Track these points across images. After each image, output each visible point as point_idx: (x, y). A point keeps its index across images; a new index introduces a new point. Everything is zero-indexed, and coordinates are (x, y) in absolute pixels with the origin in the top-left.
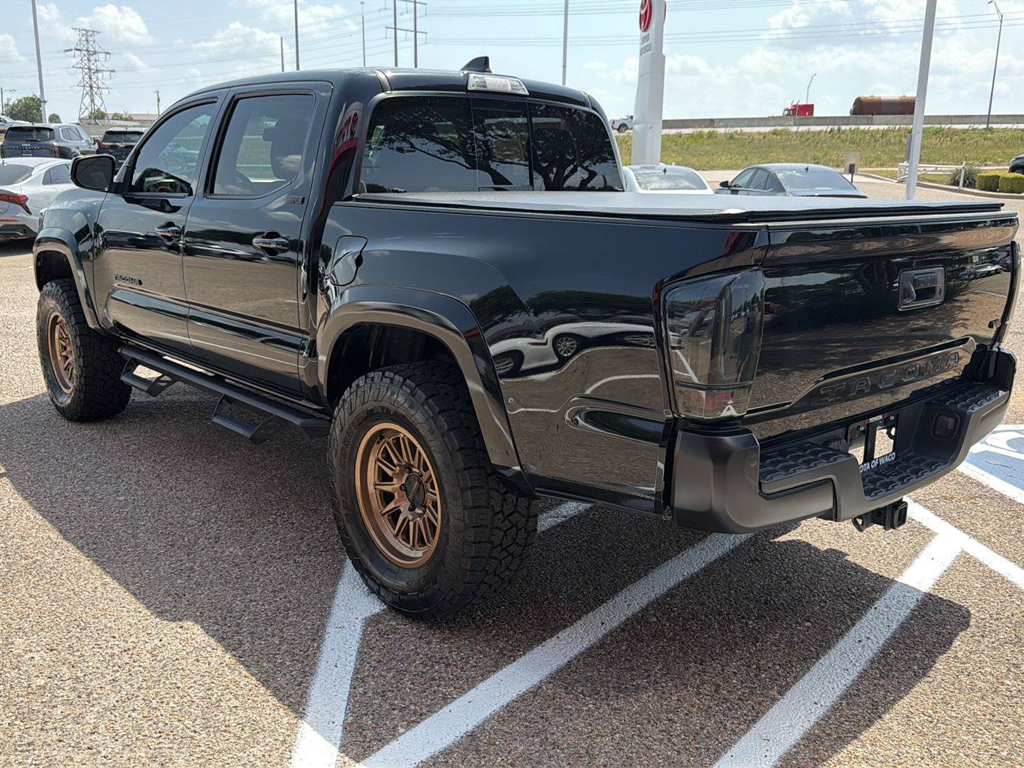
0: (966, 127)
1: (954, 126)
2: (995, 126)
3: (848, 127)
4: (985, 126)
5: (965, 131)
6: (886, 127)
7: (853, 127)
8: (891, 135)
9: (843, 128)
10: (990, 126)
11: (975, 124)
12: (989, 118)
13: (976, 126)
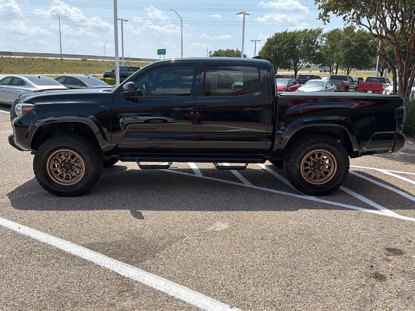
0: (54, 58)
1: (49, 58)
2: (64, 58)
3: (6, 56)
4: (60, 58)
5: (54, 60)
6: (23, 57)
7: (8, 56)
8: (25, 61)
9: (4, 56)
10: (62, 58)
11: (57, 57)
12: (61, 55)
13: (57, 58)
